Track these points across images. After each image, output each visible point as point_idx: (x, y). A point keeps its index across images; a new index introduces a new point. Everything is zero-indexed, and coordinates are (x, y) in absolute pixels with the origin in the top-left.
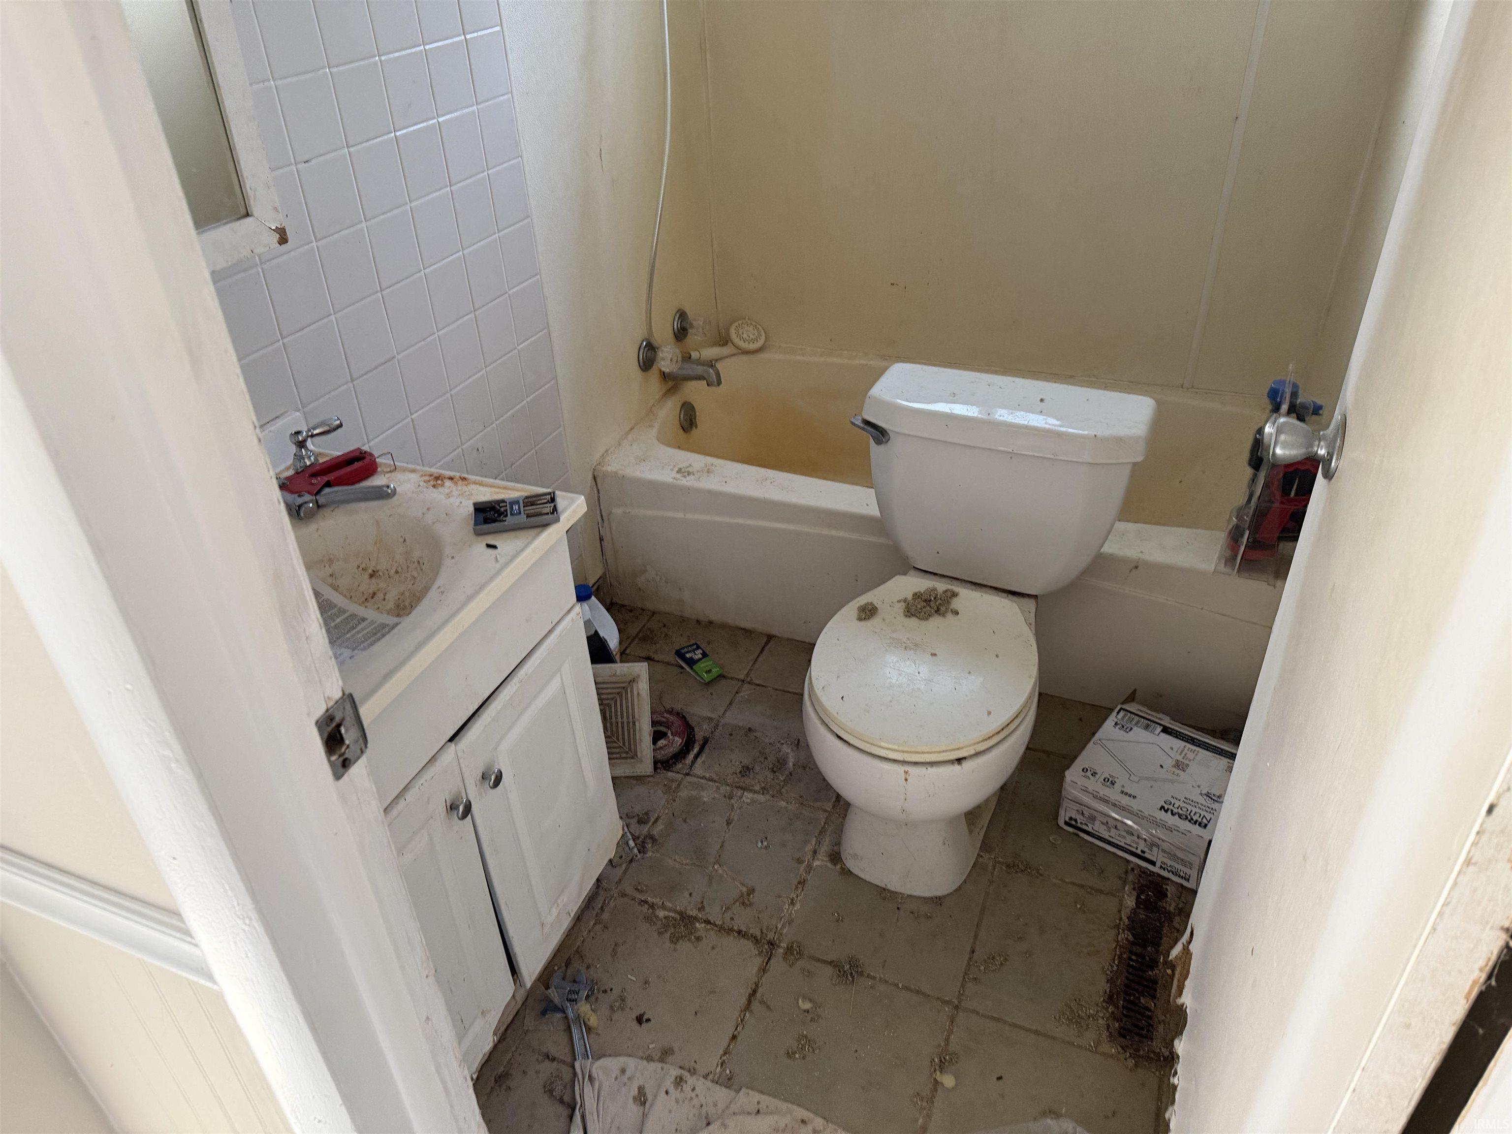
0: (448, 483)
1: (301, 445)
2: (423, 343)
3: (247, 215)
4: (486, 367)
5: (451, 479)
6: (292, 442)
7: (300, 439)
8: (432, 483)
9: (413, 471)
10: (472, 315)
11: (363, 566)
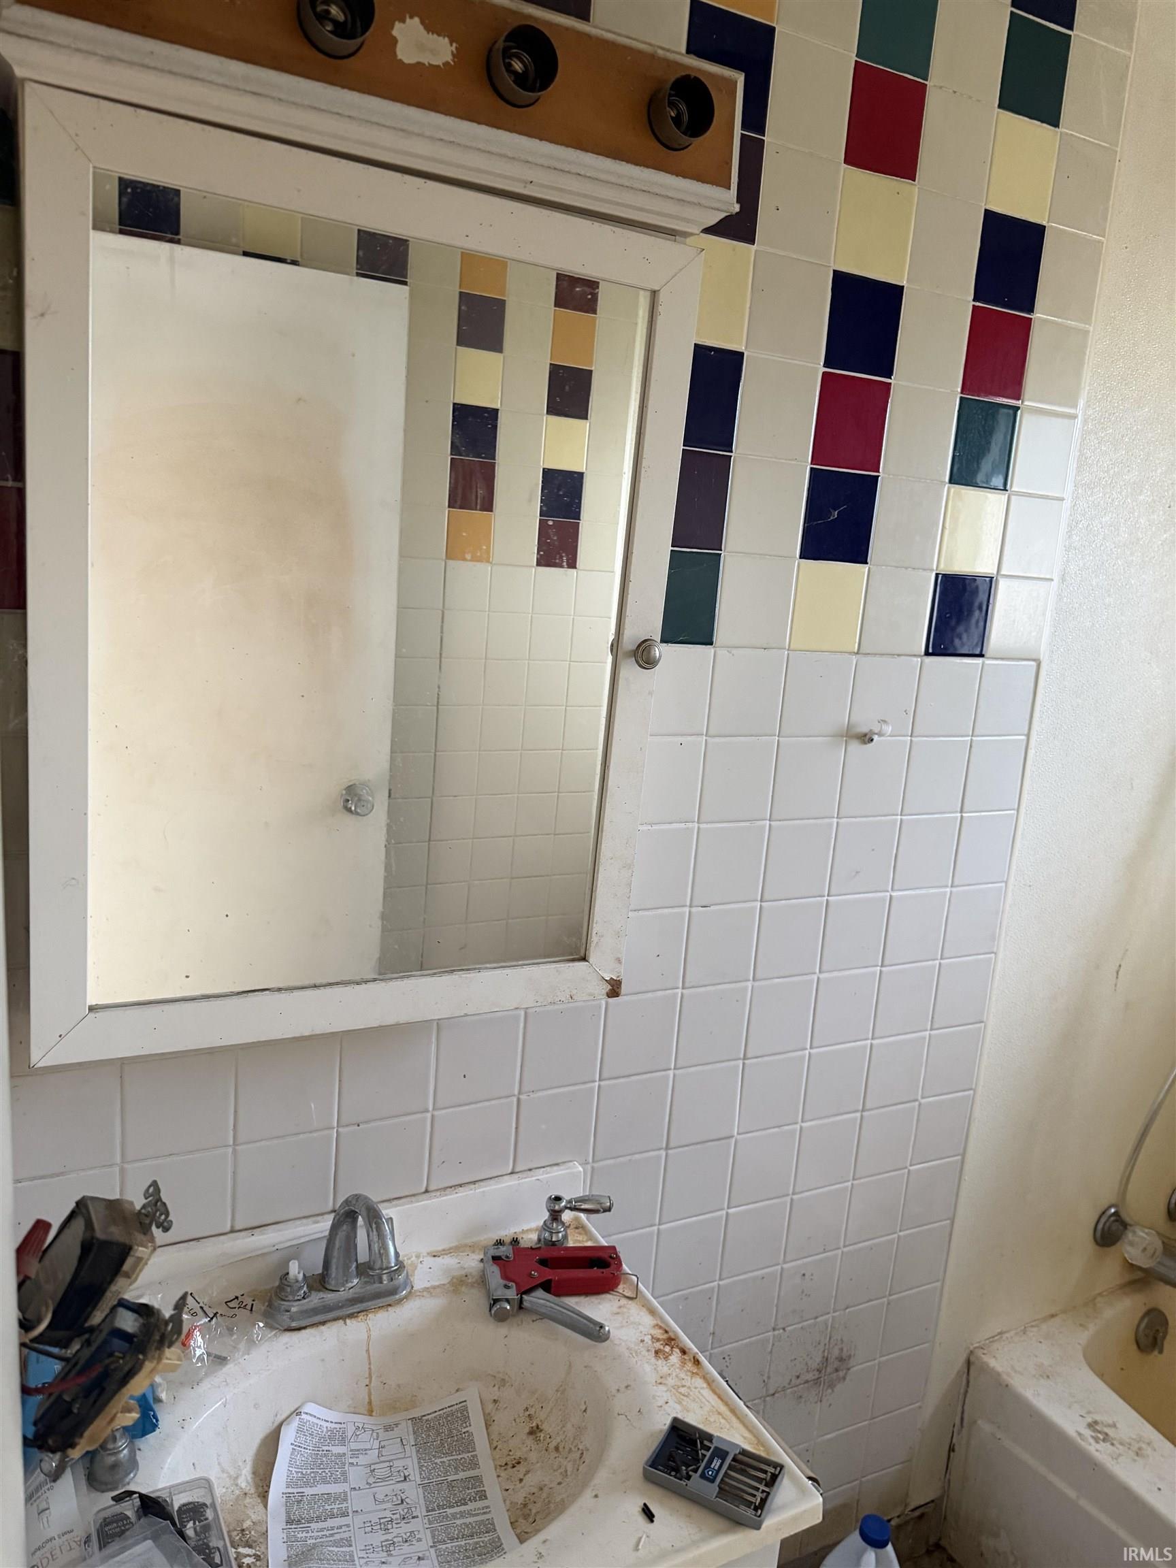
0: (675, 1357)
1: (555, 1215)
2: (776, 1130)
3: (584, 959)
4: (854, 1179)
5: (684, 1352)
6: (547, 1208)
7: (557, 1208)
8: (658, 1345)
9: (652, 1312)
10: (858, 1115)
11: (532, 1411)
